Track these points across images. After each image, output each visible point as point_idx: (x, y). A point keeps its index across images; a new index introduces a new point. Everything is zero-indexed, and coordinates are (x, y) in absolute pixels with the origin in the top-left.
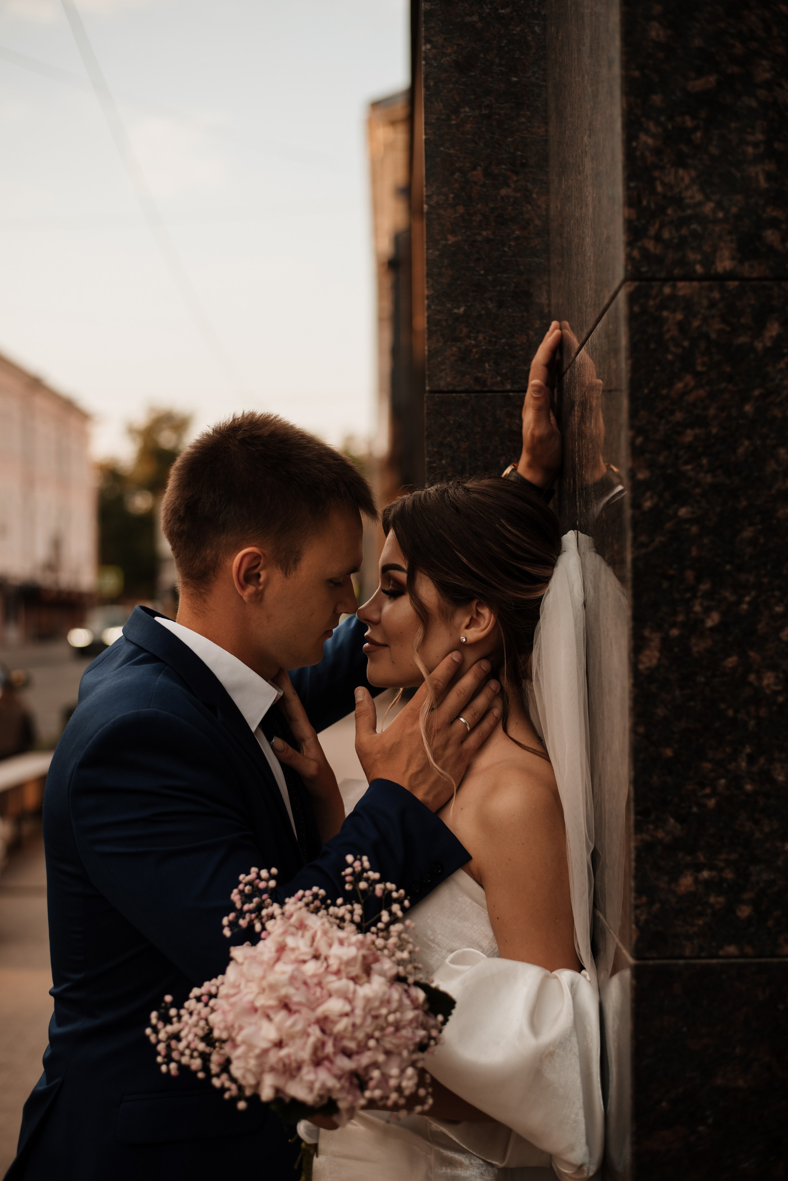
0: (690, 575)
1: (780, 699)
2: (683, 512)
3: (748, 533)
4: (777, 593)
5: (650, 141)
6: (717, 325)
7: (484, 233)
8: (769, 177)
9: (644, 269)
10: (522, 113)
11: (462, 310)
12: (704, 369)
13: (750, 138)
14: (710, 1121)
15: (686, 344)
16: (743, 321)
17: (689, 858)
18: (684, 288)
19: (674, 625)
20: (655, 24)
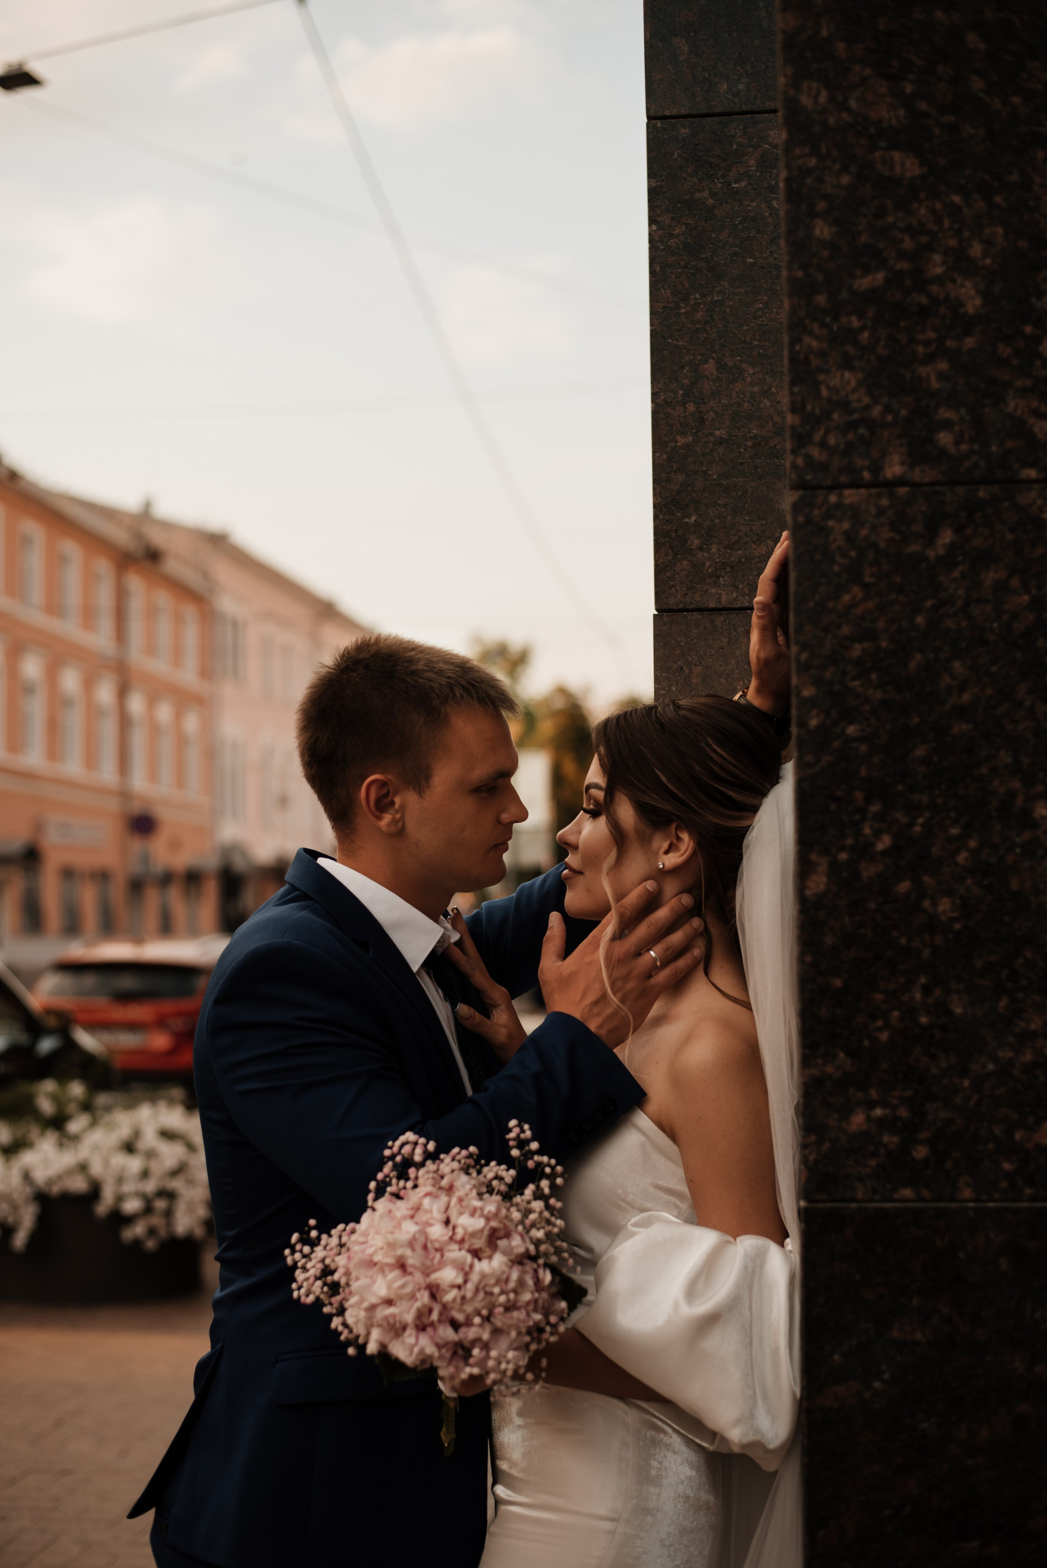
0: (859, 796)
1: (957, 926)
2: (851, 730)
3: (920, 752)
4: (953, 814)
5: (814, 344)
6: (886, 534)
7: (718, 433)
8: (941, 376)
9: (808, 477)
10: (759, 297)
11: (693, 518)
12: (873, 580)
13: (920, 337)
14: (886, 1376)
15: (853, 554)
16: (914, 528)
17: (860, 1095)
18: (851, 496)
19: (842, 848)
20: (819, 222)
